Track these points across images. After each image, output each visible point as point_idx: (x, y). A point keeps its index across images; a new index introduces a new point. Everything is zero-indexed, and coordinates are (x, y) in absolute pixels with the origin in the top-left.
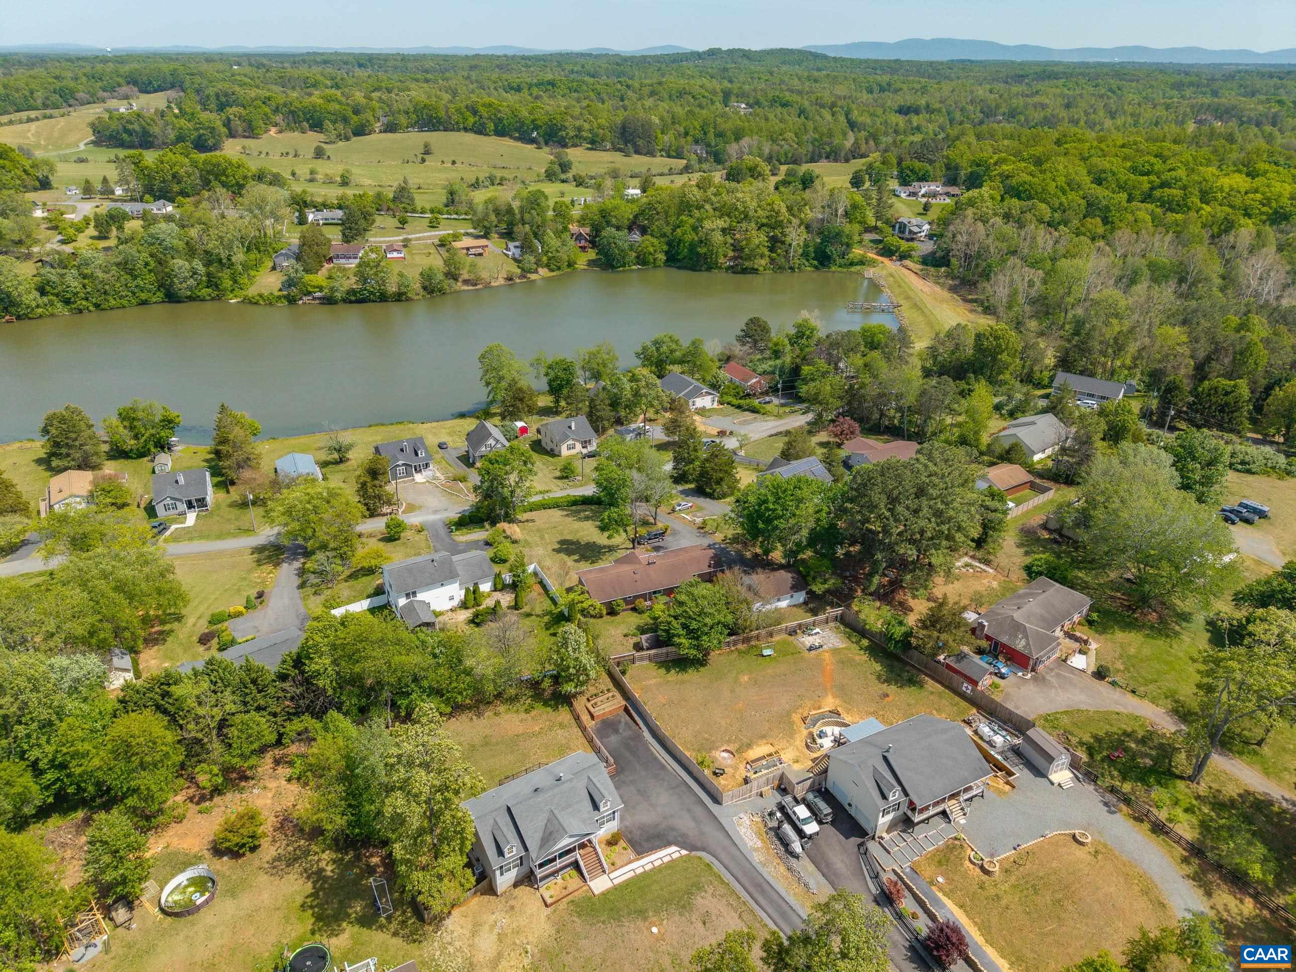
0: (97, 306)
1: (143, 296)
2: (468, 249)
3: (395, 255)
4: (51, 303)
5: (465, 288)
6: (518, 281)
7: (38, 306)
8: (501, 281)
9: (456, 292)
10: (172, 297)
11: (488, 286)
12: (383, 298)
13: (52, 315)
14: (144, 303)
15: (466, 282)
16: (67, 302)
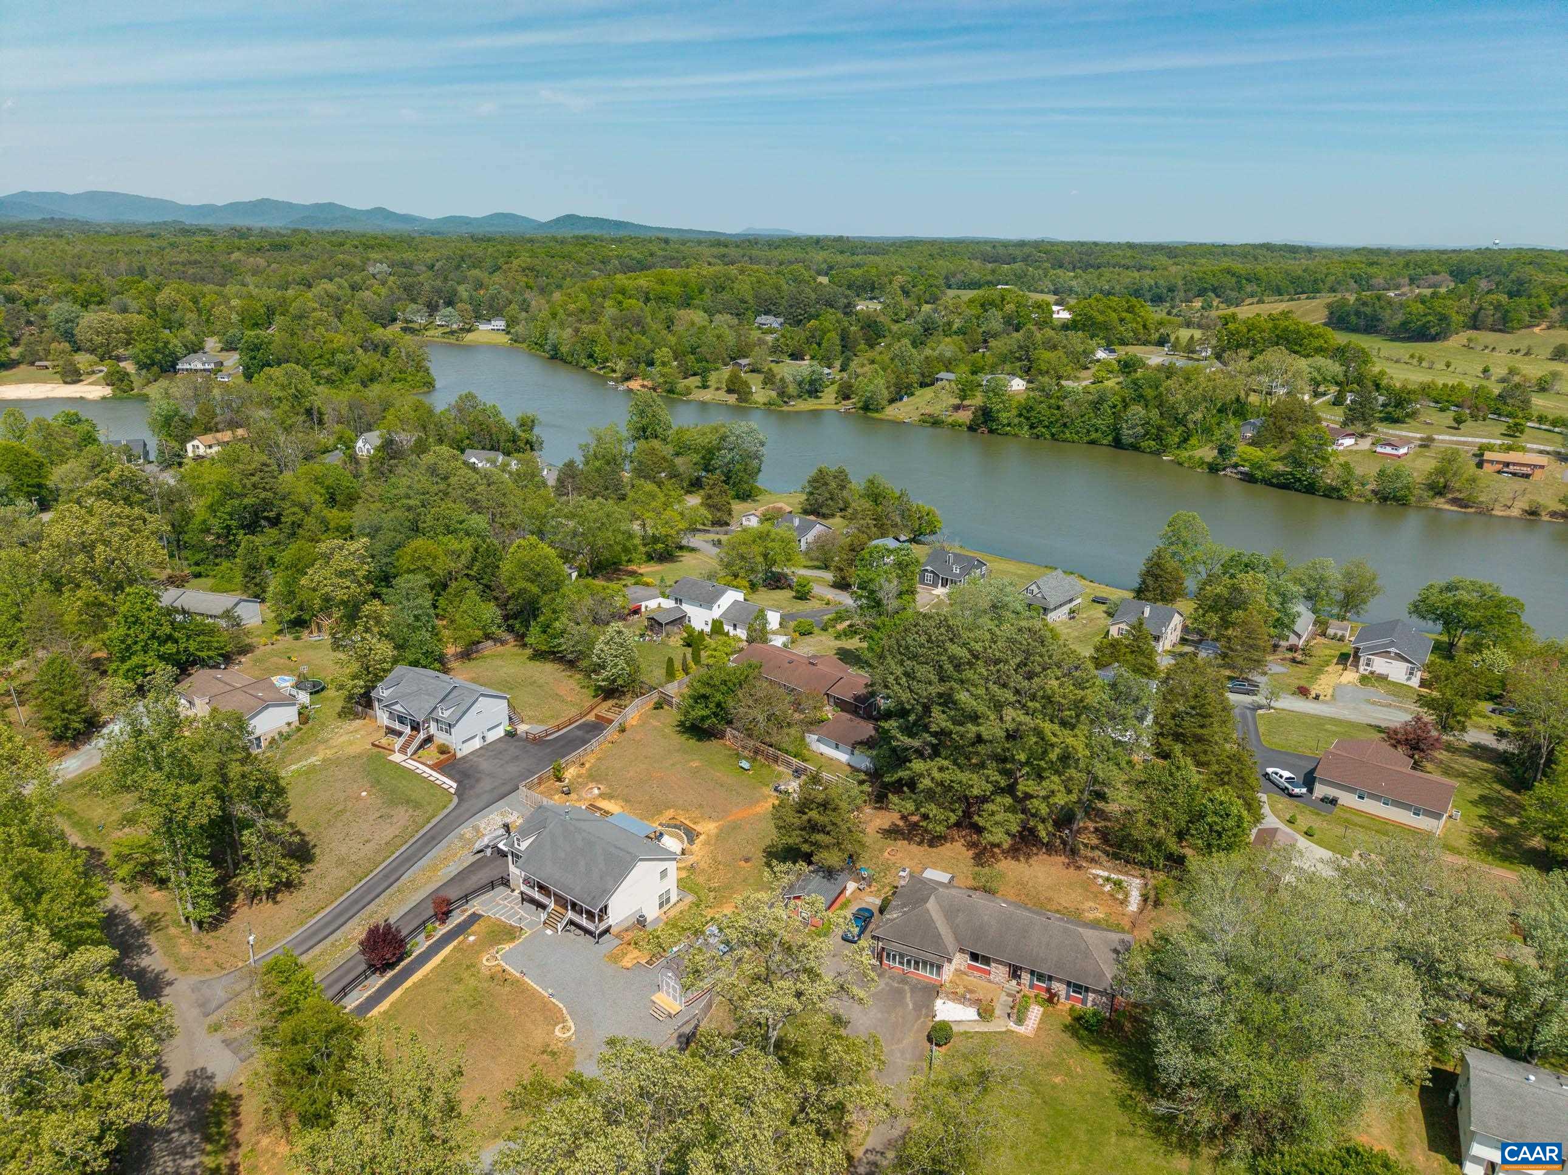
0: (1053, 435)
1: (1094, 435)
2: (1507, 465)
3: (1388, 450)
4: (1020, 425)
5: (1447, 507)
6: (1547, 518)
7: (1009, 425)
8: (1515, 512)
9: (1426, 507)
10: (1117, 443)
11: (1485, 512)
12: (1310, 489)
13: (1016, 435)
14: (1092, 442)
15: (1455, 501)
16: (1032, 427)
